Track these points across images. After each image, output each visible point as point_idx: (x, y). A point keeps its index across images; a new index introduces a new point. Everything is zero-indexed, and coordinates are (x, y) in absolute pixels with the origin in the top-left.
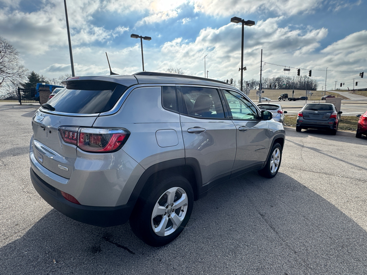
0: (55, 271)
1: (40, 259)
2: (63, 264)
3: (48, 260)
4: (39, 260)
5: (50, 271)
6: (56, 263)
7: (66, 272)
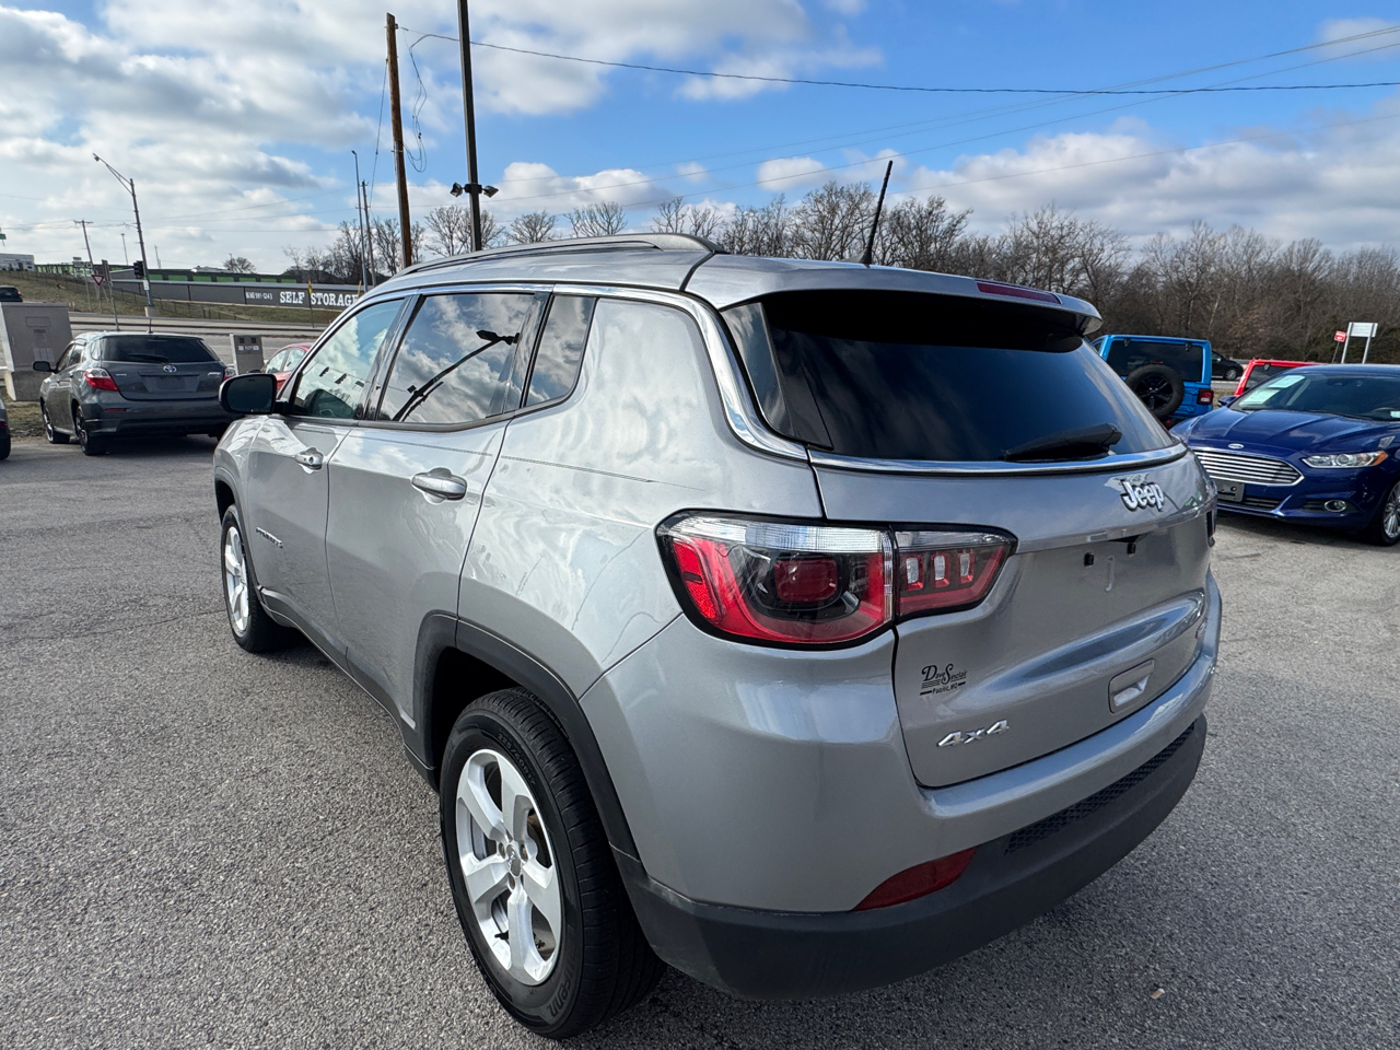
0: (1191, 977)
1: (1176, 1039)
2: (1155, 969)
3: (1164, 1014)
4: (1183, 1040)
5: (1200, 990)
6: (1163, 988)
7: (1179, 950)
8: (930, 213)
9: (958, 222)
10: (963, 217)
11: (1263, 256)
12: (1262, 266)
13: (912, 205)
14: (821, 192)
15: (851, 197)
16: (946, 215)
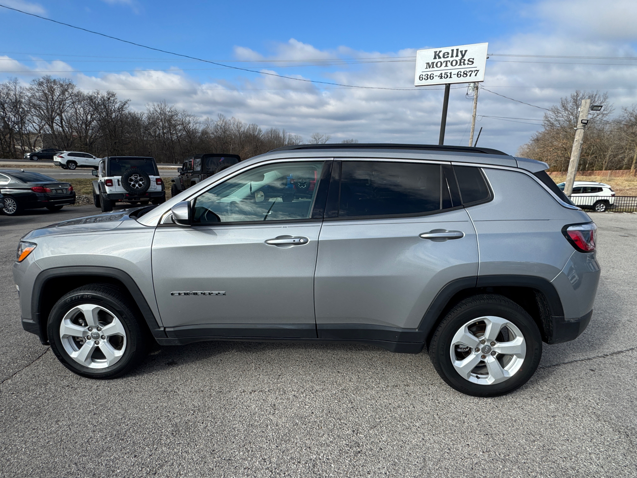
8: (109, 99)
9: (124, 104)
10: (126, 102)
11: (242, 129)
12: (244, 133)
13: (98, 94)
14: (41, 80)
15: (62, 86)
16: (117, 101)
